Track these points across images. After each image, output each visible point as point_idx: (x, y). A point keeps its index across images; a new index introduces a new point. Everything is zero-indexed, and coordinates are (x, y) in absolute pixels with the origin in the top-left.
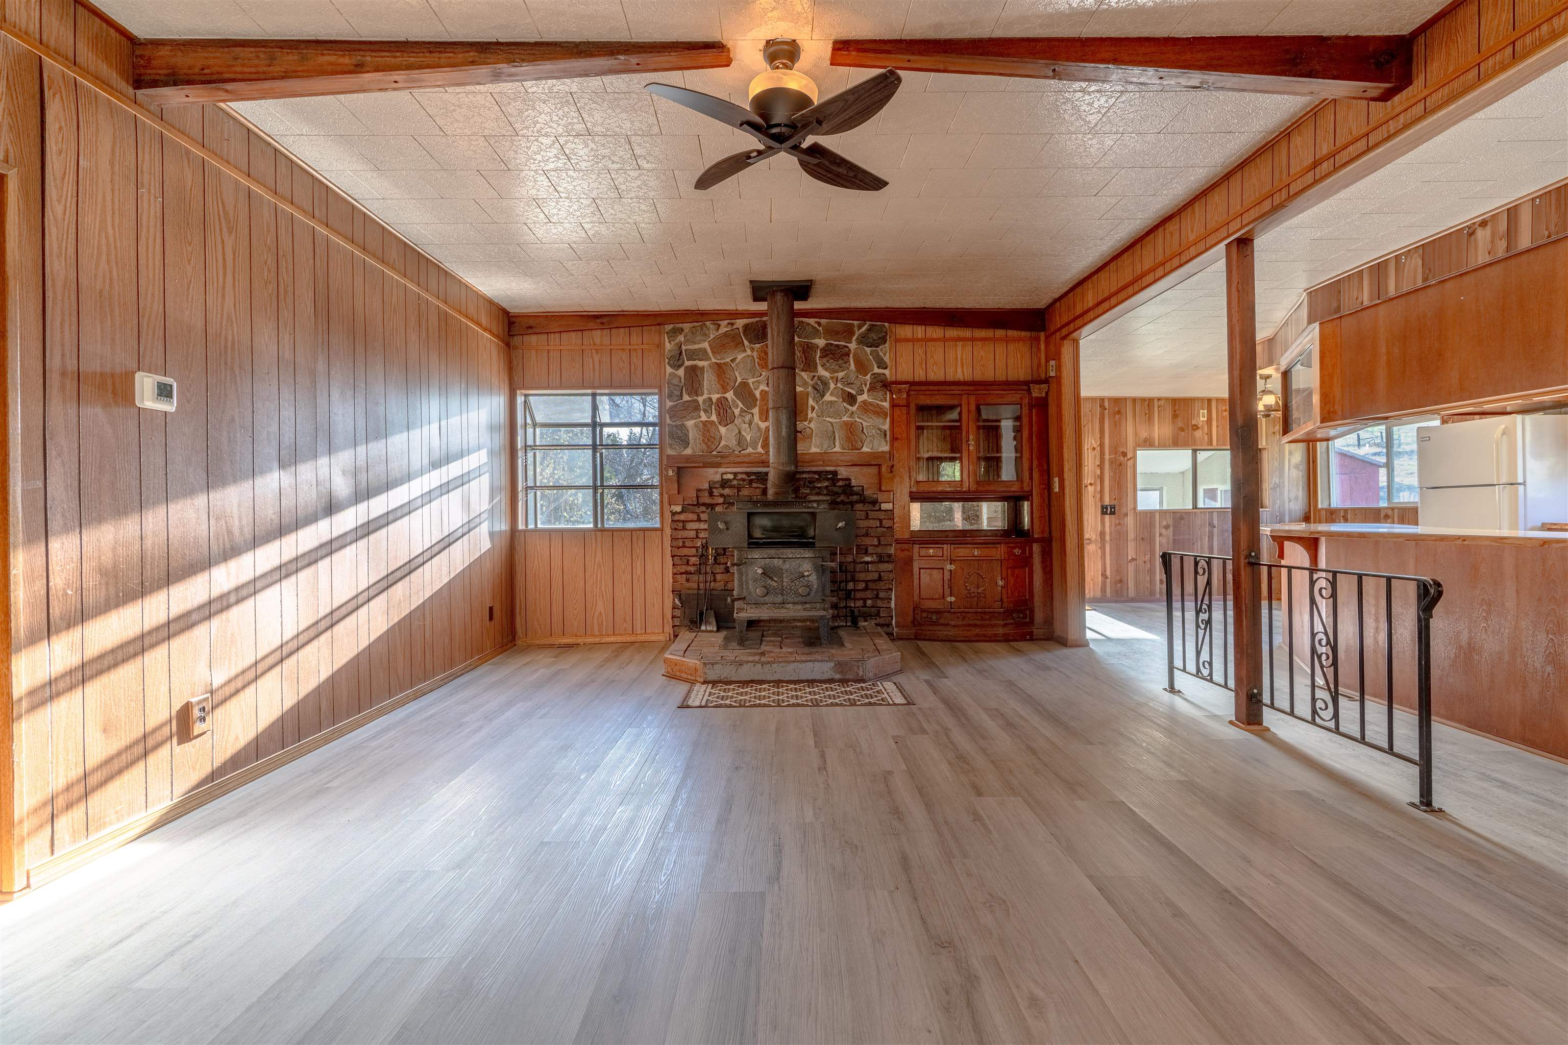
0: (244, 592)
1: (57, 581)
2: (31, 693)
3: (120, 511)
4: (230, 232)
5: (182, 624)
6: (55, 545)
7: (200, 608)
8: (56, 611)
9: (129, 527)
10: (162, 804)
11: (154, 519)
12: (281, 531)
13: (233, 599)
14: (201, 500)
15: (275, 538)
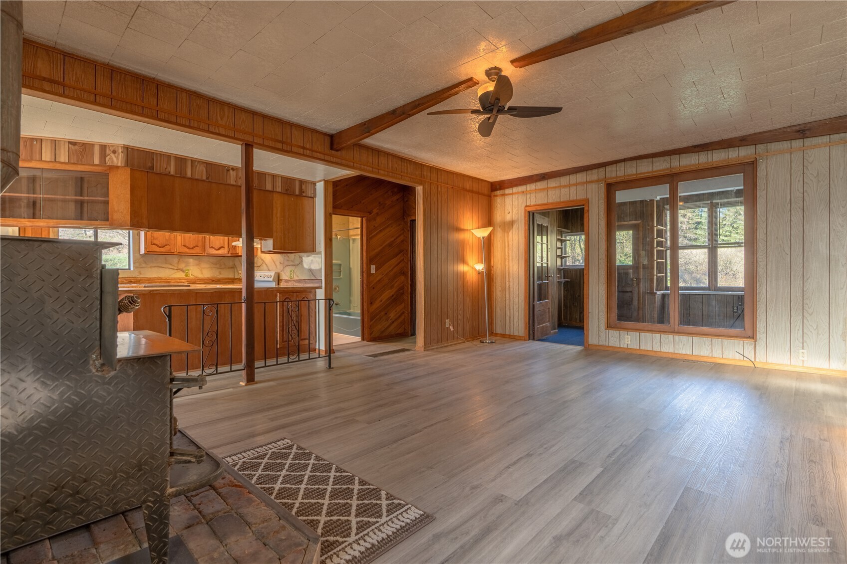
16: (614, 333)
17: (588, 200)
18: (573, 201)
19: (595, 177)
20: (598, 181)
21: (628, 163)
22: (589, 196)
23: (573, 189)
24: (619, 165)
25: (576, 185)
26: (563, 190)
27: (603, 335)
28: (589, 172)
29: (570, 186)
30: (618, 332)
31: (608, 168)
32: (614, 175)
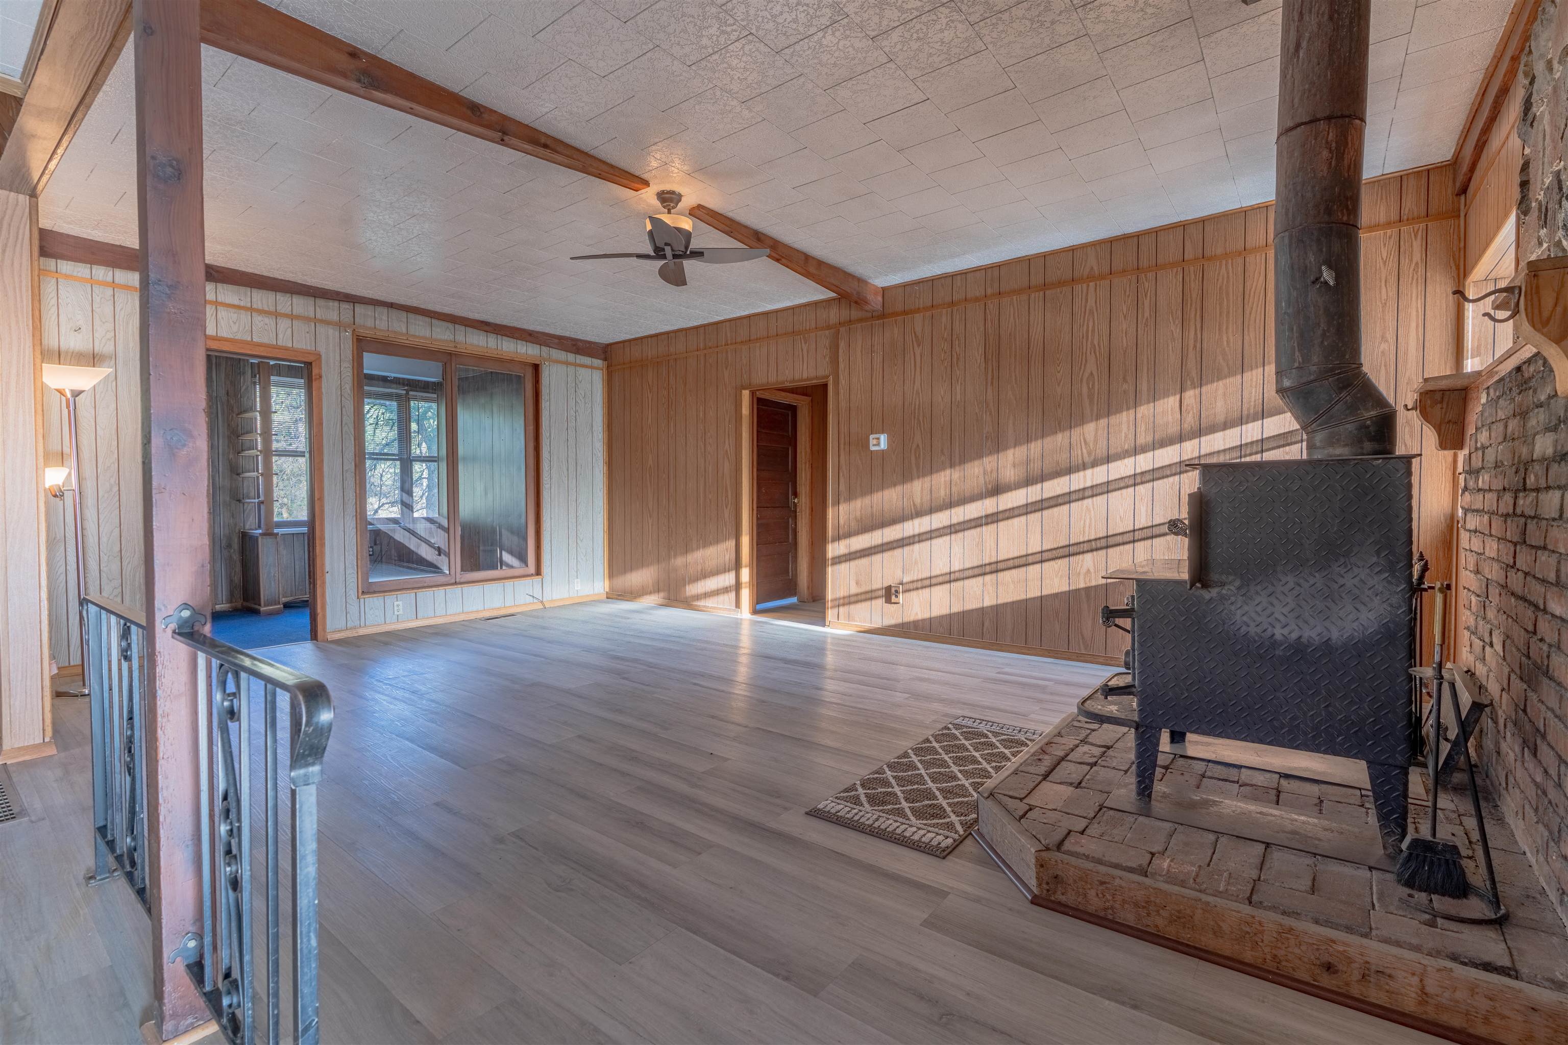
0: (924, 537)
1: (842, 522)
2: (833, 558)
3: (863, 494)
4: (919, 345)
5: (889, 546)
6: (841, 508)
7: (898, 541)
8: (841, 533)
9: (867, 500)
10: (877, 623)
11: (877, 497)
12: (950, 504)
13: (917, 539)
14: (899, 488)
15: (946, 509)
16: (374, 603)
17: (319, 356)
18: (286, 349)
19: (333, 316)
20: (339, 325)
21: (394, 313)
22: (322, 349)
23: (284, 324)
24: (379, 309)
25: (292, 317)
26: (260, 318)
27: (353, 609)
28: (321, 302)
29: (276, 314)
30: (381, 599)
31: (359, 309)
32: (370, 323)
